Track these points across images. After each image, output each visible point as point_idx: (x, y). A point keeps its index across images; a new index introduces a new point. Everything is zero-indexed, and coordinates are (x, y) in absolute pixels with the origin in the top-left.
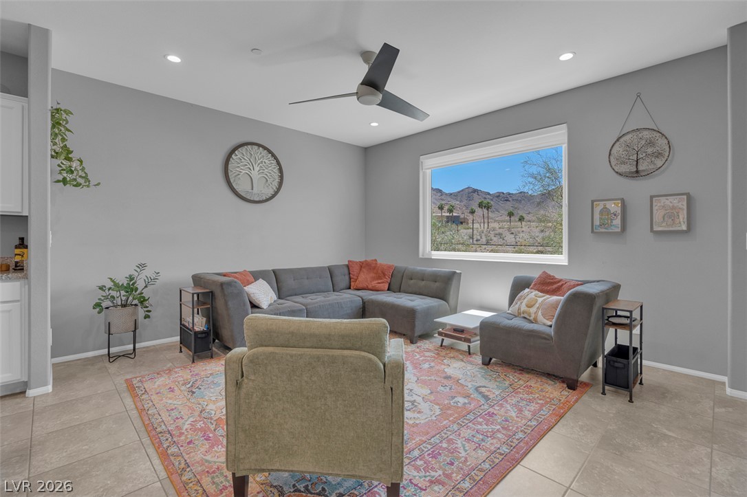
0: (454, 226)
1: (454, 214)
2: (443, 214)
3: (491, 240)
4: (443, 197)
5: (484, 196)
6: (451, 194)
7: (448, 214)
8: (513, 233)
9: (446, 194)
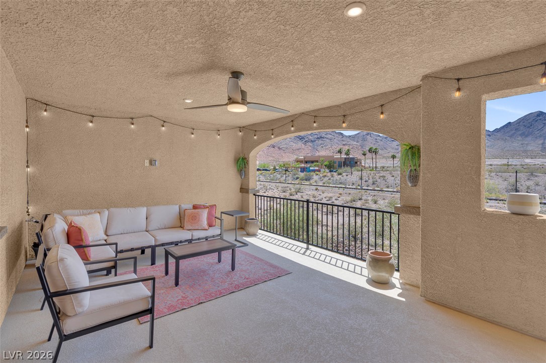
0: (348, 169)
1: (351, 156)
2: (342, 156)
3: (376, 181)
4: (344, 139)
5: (376, 137)
6: (350, 136)
7: (345, 156)
8: (393, 176)
9: (346, 136)
